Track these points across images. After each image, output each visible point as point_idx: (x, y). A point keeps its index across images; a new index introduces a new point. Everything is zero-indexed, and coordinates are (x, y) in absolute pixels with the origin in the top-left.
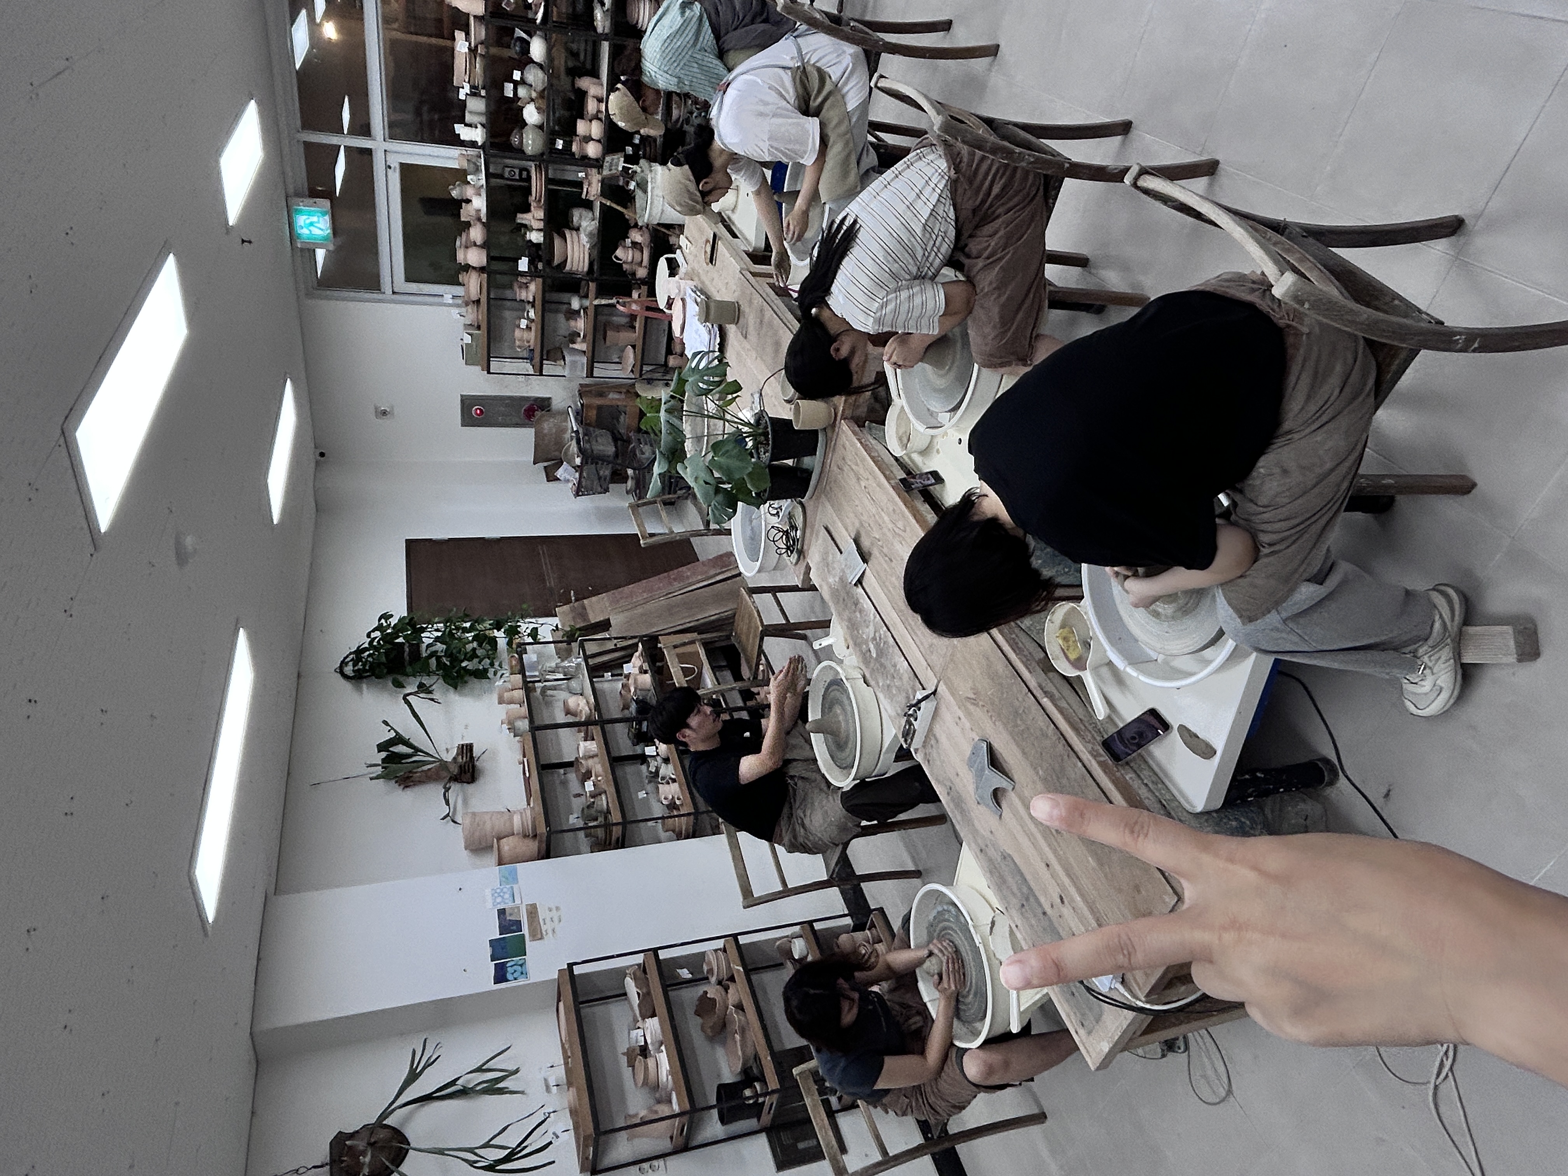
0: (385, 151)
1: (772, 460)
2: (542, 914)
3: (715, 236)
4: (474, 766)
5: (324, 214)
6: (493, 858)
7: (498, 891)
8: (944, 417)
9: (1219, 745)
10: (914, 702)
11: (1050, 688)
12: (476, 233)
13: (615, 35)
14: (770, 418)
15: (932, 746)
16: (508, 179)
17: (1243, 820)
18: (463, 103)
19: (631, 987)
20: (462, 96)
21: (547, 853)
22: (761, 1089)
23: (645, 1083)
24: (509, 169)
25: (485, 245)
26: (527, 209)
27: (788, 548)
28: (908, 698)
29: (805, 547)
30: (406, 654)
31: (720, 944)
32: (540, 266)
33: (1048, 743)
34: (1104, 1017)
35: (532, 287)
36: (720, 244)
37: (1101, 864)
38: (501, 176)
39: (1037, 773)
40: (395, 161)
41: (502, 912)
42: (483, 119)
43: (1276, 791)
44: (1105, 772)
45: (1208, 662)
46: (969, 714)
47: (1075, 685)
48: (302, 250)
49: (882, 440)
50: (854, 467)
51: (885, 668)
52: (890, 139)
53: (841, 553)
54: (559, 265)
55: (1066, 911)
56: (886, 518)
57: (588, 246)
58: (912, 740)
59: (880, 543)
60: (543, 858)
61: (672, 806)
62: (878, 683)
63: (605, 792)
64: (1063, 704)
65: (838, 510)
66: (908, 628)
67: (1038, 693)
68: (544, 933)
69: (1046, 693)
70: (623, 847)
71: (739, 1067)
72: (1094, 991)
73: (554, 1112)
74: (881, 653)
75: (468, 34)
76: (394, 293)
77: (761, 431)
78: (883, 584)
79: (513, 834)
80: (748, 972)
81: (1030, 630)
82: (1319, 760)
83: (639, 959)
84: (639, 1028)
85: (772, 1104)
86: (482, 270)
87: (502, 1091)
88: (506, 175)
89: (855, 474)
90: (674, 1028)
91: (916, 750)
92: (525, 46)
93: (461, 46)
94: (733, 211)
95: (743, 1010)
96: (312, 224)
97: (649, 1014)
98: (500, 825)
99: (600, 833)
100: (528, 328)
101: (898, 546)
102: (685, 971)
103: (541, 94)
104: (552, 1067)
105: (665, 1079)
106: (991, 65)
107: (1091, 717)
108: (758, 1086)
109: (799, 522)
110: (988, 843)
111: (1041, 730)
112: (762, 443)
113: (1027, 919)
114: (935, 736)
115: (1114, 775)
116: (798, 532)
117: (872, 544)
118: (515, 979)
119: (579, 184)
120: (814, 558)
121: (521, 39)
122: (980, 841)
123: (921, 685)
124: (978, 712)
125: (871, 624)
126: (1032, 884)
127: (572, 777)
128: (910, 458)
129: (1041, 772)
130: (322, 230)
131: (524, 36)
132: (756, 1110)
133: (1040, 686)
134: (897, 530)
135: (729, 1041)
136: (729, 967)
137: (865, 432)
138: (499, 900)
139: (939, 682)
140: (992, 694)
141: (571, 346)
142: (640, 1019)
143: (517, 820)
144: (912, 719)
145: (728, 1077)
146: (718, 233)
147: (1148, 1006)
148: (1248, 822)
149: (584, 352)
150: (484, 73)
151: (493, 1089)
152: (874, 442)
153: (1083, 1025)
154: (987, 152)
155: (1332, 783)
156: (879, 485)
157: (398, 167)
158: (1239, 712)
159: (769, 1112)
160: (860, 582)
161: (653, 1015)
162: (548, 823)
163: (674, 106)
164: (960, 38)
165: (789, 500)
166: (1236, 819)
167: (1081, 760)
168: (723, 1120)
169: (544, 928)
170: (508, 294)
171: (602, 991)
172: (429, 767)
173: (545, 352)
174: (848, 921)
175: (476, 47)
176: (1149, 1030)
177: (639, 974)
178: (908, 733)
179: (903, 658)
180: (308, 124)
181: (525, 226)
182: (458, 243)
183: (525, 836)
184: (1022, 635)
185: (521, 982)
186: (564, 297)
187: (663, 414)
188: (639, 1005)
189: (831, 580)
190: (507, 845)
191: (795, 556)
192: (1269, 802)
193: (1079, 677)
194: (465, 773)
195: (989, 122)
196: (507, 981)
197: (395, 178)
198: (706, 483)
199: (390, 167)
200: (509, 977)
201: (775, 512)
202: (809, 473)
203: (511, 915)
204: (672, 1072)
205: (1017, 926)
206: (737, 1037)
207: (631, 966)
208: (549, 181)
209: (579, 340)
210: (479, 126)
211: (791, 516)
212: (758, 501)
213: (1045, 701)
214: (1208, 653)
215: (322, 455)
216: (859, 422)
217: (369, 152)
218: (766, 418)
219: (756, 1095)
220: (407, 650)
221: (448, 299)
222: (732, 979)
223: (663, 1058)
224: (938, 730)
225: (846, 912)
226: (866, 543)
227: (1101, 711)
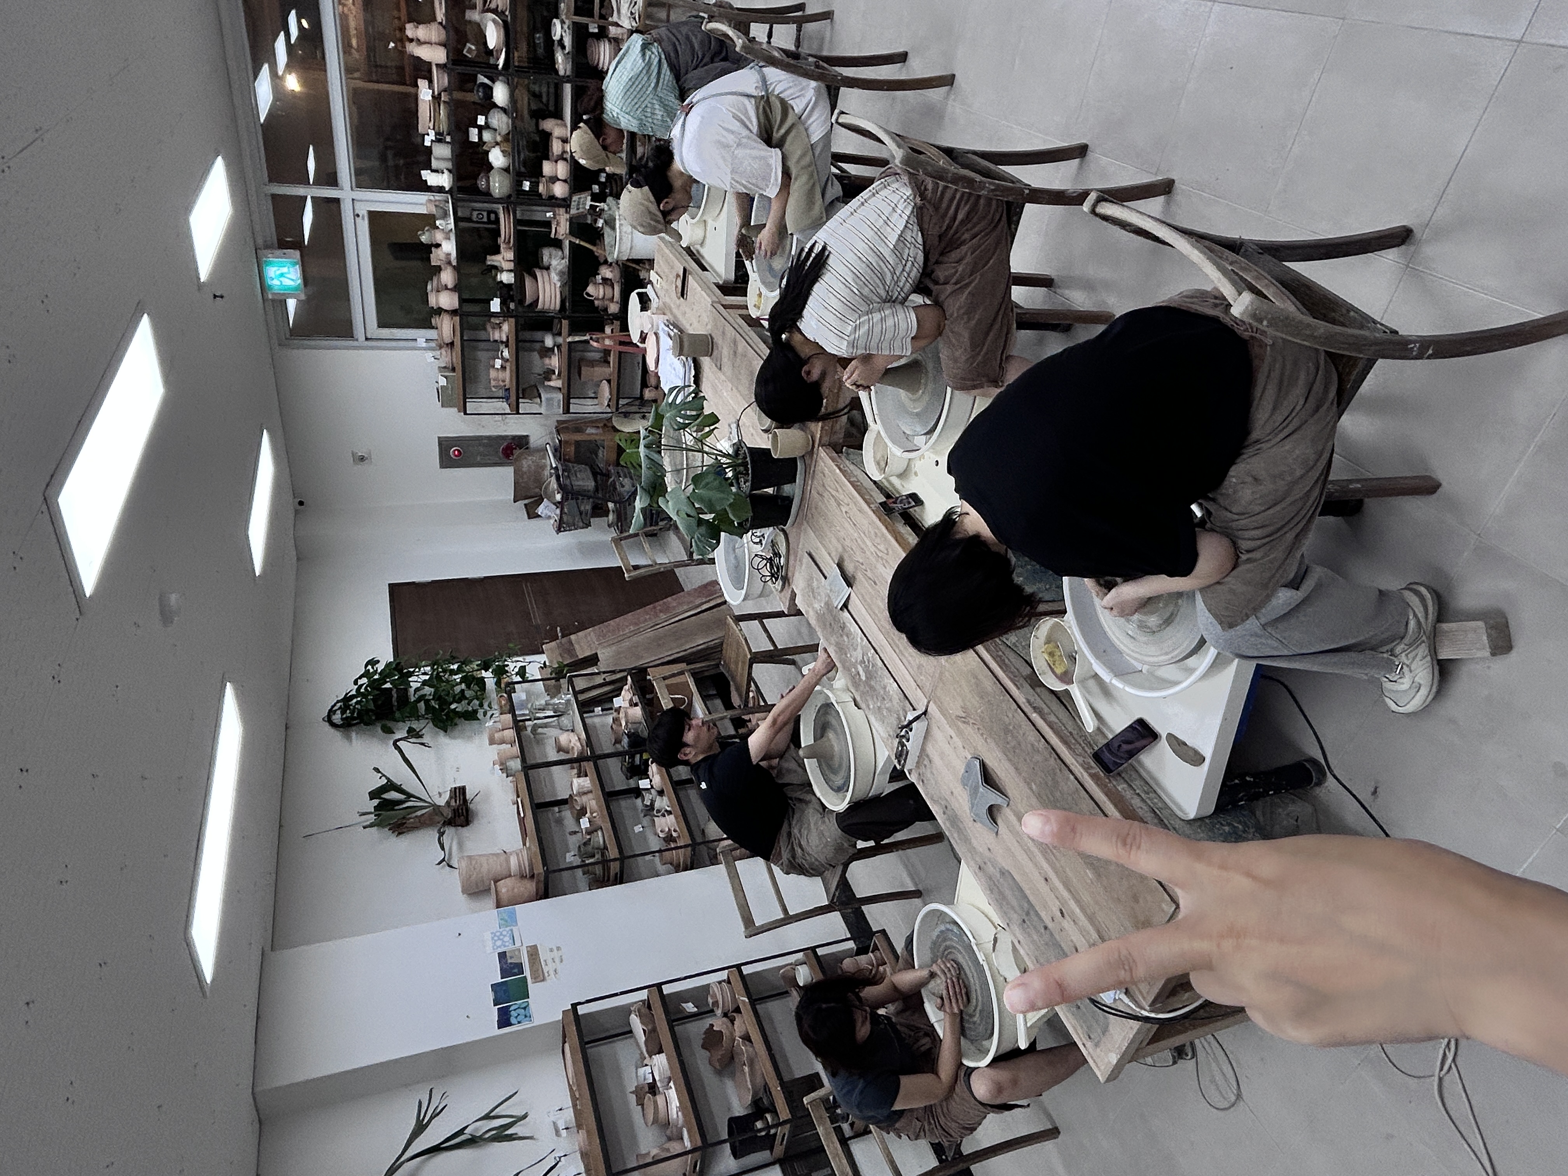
0: (353, 200)
1: (753, 488)
2: (543, 955)
3: (685, 270)
4: (467, 810)
5: (296, 263)
6: (491, 901)
7: (498, 934)
8: (920, 440)
9: (1207, 751)
10: (906, 723)
11: (1039, 703)
12: (447, 277)
13: (576, 77)
14: (748, 448)
15: (925, 766)
16: (477, 222)
17: (1236, 825)
18: (429, 150)
19: (637, 1024)
20: (427, 143)
21: (545, 893)
22: (773, 1120)
23: (655, 1121)
24: (475, 213)
25: (455, 289)
26: (497, 251)
27: (772, 575)
28: (899, 718)
29: (790, 574)
30: (394, 699)
31: (724, 975)
32: (512, 306)
33: (1038, 758)
34: (1111, 1028)
35: (505, 327)
36: (690, 278)
37: (1099, 875)
38: (469, 220)
39: (1031, 789)
40: (363, 210)
41: (502, 956)
42: (449, 165)
43: (1265, 794)
44: (1096, 783)
45: (1192, 671)
46: (960, 733)
47: (1064, 700)
48: (273, 301)
49: (860, 464)
50: (834, 493)
51: (875, 690)
52: (852, 169)
53: (826, 578)
54: (531, 305)
55: (1067, 924)
56: (869, 543)
57: (558, 284)
58: (905, 761)
59: (863, 567)
60: (541, 899)
61: (669, 838)
62: (868, 706)
63: (601, 828)
64: (1052, 718)
65: (821, 537)
66: (897, 651)
67: (1028, 709)
68: (546, 974)
69: (1036, 709)
70: (621, 883)
71: (749, 1098)
72: (1098, 1002)
73: (565, 1155)
74: (870, 675)
75: (431, 82)
76: (367, 339)
77: (740, 461)
78: (869, 608)
79: (510, 876)
80: (753, 1002)
81: (1016, 646)
82: (1305, 760)
83: (643, 995)
84: (646, 1065)
85: (784, 1135)
86: (454, 313)
87: (511, 1138)
88: (474, 218)
89: (835, 500)
90: (682, 1063)
91: (910, 772)
92: (488, 91)
93: (425, 94)
94: (702, 244)
95: (750, 1041)
96: (282, 275)
97: (657, 1050)
98: (497, 867)
99: (598, 870)
100: (503, 368)
101: (881, 569)
102: (690, 1005)
103: (506, 138)
104: (561, 1110)
105: (675, 1116)
106: (948, 93)
107: (1081, 729)
108: (769, 1117)
109: (783, 550)
110: (986, 861)
111: (1032, 745)
112: (742, 474)
113: (1029, 935)
114: (928, 756)
115: (1106, 786)
116: (782, 559)
117: (856, 568)
118: (519, 1022)
119: (548, 224)
120: (798, 583)
121: (484, 85)
122: (977, 859)
123: (911, 704)
124: (969, 730)
125: (859, 647)
126: (1031, 898)
127: (567, 815)
128: (888, 481)
129: (1034, 787)
130: (293, 280)
131: (486, 81)
132: (768, 1142)
133: (1028, 701)
134: (880, 554)
135: (738, 1074)
136: (734, 999)
137: (843, 458)
138: (499, 943)
139: (929, 702)
140: (982, 712)
141: (547, 383)
142: (647, 1056)
143: (513, 862)
144: (904, 740)
145: (739, 1109)
146: (688, 268)
147: (1153, 1015)
148: (1240, 827)
149: (560, 389)
150: (449, 118)
151: (501, 1136)
152: (852, 467)
153: (1090, 1038)
154: (948, 182)
155: (1319, 783)
156: (861, 511)
157: (366, 215)
158: (1225, 719)
159: (781, 1144)
160: (845, 606)
161: (660, 1051)
162: (545, 863)
163: (638, 143)
164: (916, 69)
165: (771, 529)
166: (1229, 824)
167: (1073, 774)
168: (736, 1154)
169: (545, 970)
170: (482, 335)
171: (607, 1030)
172: (424, 811)
173: (520, 392)
174: (851, 945)
175: (440, 94)
176: (1155, 1039)
177: (645, 1010)
178: (901, 754)
179: (892, 680)
180: (275, 177)
181: (495, 268)
182: (429, 287)
183: (523, 877)
184: (1008, 652)
185: (526, 1025)
186: (538, 335)
187: (642, 449)
188: (646, 1042)
189: (817, 606)
190: (505, 887)
191: (780, 582)
192: (1259, 805)
193: (1067, 691)
194: (459, 817)
195: (949, 152)
196: (510, 1024)
197: (364, 226)
198: (688, 516)
199: (358, 216)
200: (513, 1020)
201: (758, 540)
202: (789, 500)
203: (511, 958)
204: (682, 1108)
205: (1019, 942)
206: (746, 1069)
207: (636, 1003)
208: (518, 222)
209: (554, 377)
210: (445, 171)
211: (773, 544)
212: (741, 531)
213: (1034, 716)
214: (1191, 662)
215: (301, 503)
216: (837, 448)
217: (337, 201)
218: (745, 448)
219: (768, 1127)
220: (395, 695)
221: (421, 342)
222: (738, 1010)
223: (672, 1094)
224: (930, 749)
225: (849, 936)
226: (849, 568)
227: (1090, 724)
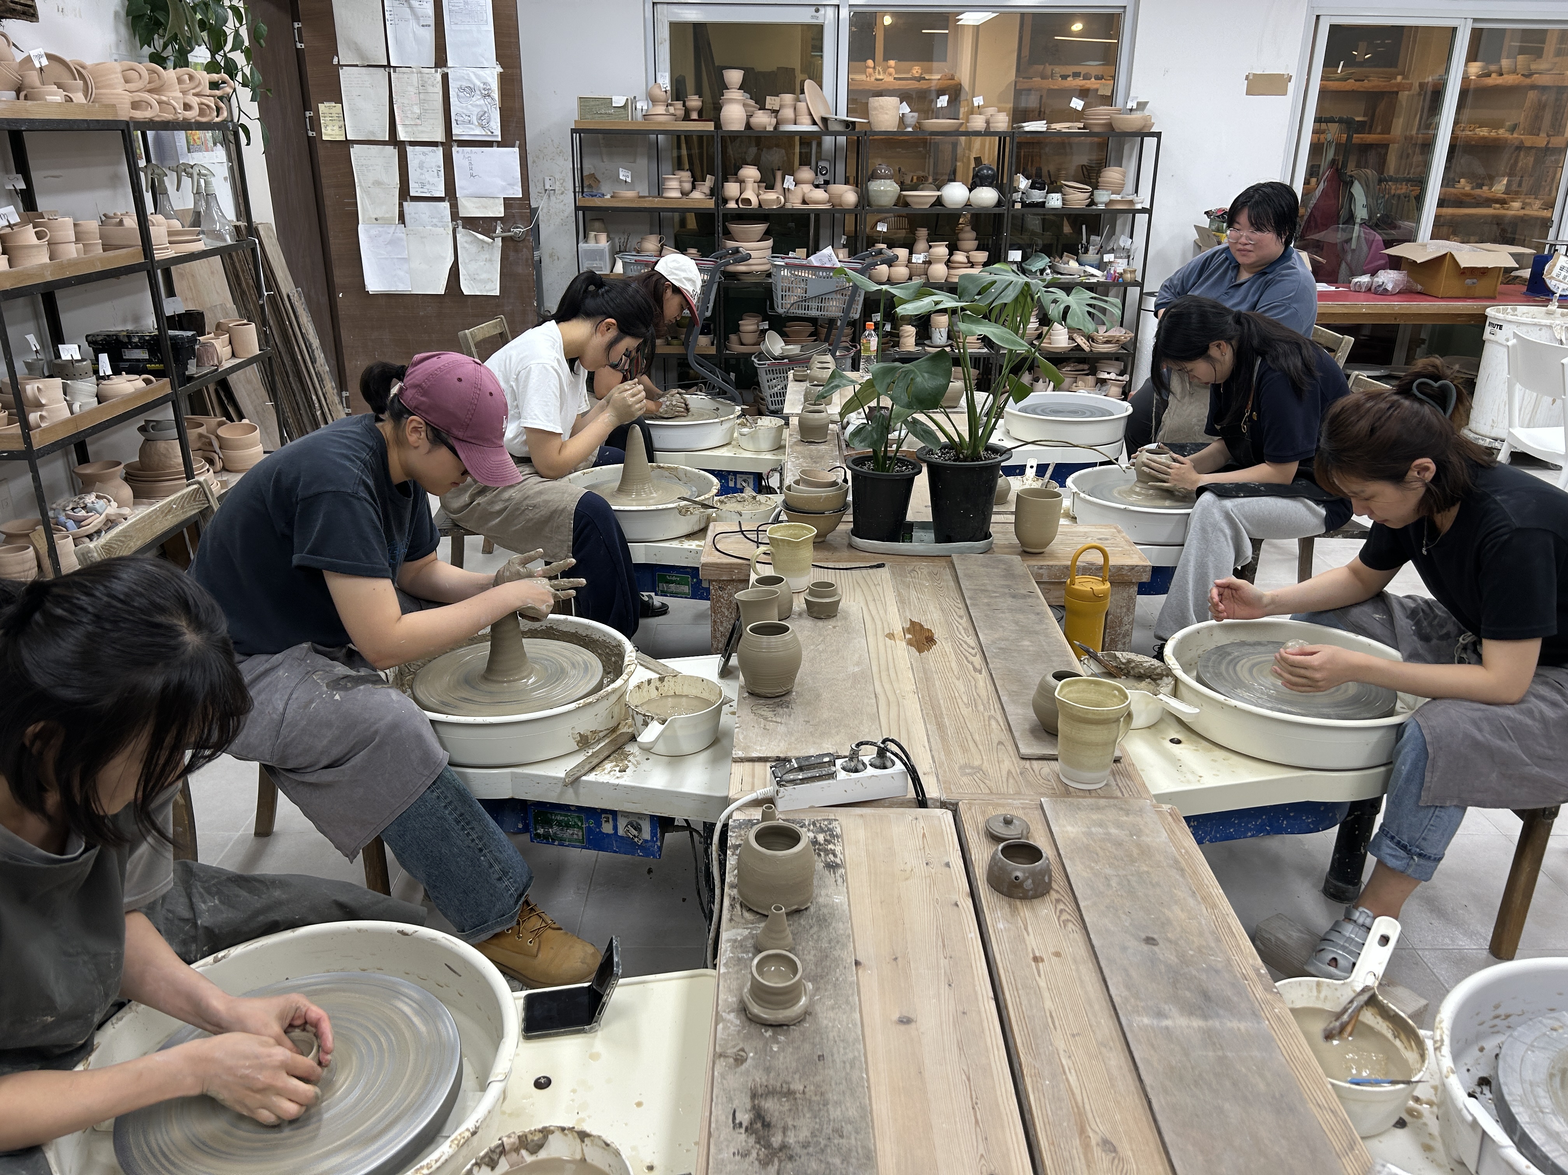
0: (837, 6)
16: (817, 167)
25: (749, 131)
40: (825, 17)
54: (731, 232)
57: (757, 271)
86: (717, 124)
157: (819, 21)
170: (666, 166)
197: (806, 17)
199: (819, 11)
